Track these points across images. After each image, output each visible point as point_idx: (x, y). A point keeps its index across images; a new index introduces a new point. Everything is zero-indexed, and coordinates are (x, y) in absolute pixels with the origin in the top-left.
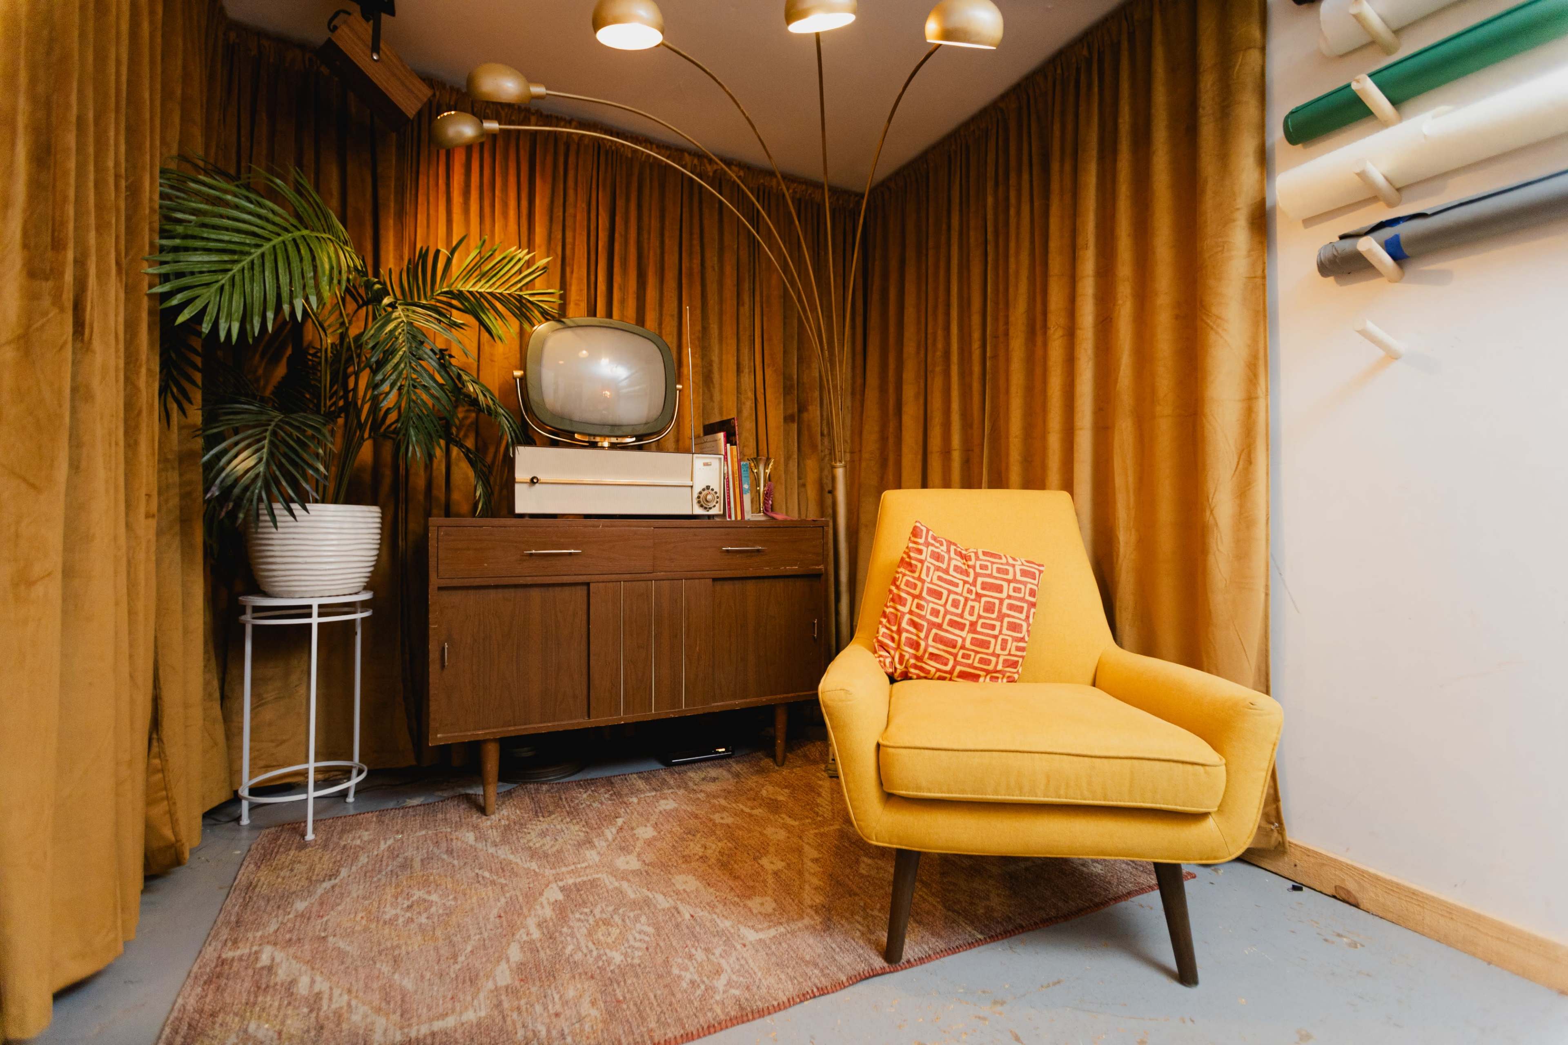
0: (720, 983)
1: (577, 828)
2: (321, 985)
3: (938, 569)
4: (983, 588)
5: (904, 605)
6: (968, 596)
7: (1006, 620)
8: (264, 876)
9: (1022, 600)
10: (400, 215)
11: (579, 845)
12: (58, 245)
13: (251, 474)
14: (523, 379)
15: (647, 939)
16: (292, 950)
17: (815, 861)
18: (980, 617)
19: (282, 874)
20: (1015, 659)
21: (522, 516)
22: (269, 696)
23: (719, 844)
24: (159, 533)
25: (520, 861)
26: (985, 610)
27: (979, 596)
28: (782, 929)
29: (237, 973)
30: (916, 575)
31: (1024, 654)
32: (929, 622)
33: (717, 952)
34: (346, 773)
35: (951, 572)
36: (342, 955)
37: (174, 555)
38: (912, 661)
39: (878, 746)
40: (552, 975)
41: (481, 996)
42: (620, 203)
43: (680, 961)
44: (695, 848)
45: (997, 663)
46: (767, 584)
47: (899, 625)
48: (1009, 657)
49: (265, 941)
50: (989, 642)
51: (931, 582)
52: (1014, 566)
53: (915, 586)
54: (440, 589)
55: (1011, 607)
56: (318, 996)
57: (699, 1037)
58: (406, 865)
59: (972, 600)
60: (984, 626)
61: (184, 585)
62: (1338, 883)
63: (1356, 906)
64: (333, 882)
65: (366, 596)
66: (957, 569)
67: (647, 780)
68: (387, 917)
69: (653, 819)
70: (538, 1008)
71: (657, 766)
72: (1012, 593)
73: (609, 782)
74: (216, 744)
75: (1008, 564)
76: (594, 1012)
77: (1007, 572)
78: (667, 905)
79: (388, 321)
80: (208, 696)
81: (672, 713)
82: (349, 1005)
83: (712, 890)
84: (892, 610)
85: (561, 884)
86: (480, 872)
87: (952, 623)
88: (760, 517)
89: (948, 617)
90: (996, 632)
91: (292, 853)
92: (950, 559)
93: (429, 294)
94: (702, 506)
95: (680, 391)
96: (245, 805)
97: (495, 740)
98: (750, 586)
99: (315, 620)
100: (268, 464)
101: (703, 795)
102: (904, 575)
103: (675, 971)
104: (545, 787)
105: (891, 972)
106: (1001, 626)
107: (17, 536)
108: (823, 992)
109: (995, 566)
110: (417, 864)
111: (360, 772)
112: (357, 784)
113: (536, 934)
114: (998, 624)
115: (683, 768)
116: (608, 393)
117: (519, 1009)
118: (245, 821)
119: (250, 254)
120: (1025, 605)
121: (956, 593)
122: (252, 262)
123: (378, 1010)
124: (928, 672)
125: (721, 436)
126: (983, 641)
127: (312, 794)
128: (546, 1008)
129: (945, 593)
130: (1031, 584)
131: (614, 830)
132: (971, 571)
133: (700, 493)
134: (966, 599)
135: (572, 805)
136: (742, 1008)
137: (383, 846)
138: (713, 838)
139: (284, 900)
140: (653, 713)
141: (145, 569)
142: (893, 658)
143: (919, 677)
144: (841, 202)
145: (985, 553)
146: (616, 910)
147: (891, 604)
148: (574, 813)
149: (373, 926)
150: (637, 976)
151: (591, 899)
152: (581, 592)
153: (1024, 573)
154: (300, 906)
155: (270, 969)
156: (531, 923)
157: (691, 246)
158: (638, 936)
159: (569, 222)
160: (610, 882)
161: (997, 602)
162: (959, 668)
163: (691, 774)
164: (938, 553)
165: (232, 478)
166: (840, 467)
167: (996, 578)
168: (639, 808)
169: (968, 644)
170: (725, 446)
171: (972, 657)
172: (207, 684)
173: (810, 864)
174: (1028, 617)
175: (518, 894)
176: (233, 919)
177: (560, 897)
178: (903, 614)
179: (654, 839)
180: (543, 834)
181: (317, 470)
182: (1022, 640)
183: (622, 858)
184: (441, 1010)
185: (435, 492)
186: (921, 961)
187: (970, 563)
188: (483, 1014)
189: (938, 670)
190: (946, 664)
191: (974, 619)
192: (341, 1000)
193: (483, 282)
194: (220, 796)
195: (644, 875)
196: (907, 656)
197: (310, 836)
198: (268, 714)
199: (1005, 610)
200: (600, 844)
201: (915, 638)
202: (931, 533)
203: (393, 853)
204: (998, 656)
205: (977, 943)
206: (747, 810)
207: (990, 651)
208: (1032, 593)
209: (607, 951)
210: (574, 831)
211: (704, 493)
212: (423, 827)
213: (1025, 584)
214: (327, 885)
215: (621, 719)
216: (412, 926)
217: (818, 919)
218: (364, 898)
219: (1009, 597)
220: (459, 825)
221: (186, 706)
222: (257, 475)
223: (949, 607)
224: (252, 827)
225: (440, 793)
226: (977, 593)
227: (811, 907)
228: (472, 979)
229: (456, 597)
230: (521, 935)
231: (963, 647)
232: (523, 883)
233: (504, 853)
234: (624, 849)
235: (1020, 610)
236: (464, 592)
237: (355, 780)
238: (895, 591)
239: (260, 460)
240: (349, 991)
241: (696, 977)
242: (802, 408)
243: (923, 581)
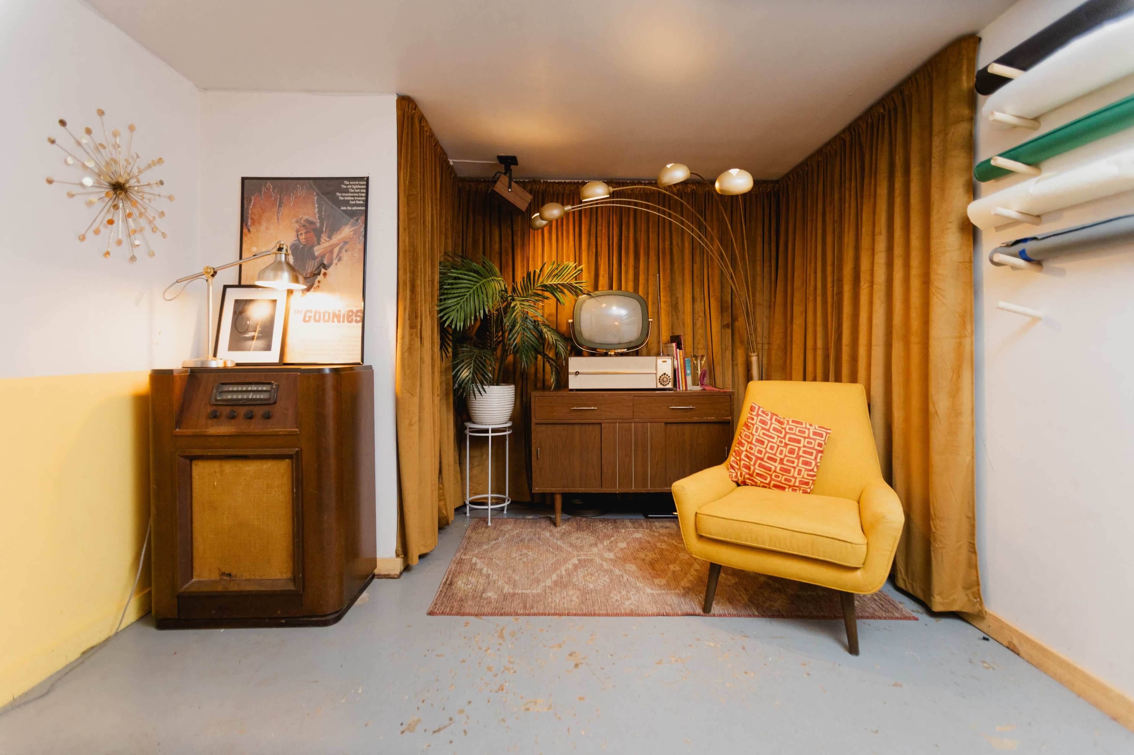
0: (627, 603)
1: (593, 538)
2: (490, 572)
3: (763, 429)
4: (789, 441)
5: (743, 446)
6: (780, 444)
7: (801, 459)
8: (474, 535)
9: (813, 448)
10: (523, 246)
11: (591, 545)
12: (416, 317)
13: (467, 378)
14: (573, 323)
15: (605, 583)
16: (482, 560)
17: (697, 570)
18: (786, 456)
19: (480, 535)
20: (807, 481)
21: (572, 390)
22: (476, 464)
23: (654, 556)
24: (440, 400)
25: (565, 547)
26: (789, 453)
27: (786, 445)
28: (664, 592)
29: (466, 563)
30: (750, 431)
31: (814, 478)
32: (756, 457)
33: (631, 593)
34: (503, 501)
35: (771, 430)
36: (497, 565)
37: (444, 408)
38: (747, 476)
39: (696, 513)
40: (566, 586)
41: (540, 587)
42: (625, 220)
43: (615, 592)
44: (642, 555)
45: (795, 482)
46: (696, 427)
47: (740, 457)
48: (803, 479)
49: (474, 555)
50: (790, 470)
51: (759, 436)
52: (809, 429)
53: (749, 437)
54: (536, 424)
55: (805, 452)
56: (489, 575)
57: (612, 616)
58: (522, 540)
59: (782, 447)
60: (788, 461)
61: (447, 419)
62: (1009, 640)
63: (1018, 654)
64: (496, 541)
65: (509, 424)
66: (775, 429)
67: (633, 523)
68: (513, 556)
69: (628, 540)
70: (558, 594)
71: (641, 517)
72: (806, 444)
73: (615, 521)
74: (458, 482)
75: (806, 428)
76: (577, 600)
77: (804, 432)
78: (619, 574)
79: (514, 311)
80: (455, 462)
81: (643, 490)
82: (498, 579)
83: (640, 572)
84: (738, 449)
85: (578, 558)
86: (549, 548)
87: (769, 458)
88: (698, 388)
89: (767, 455)
90: (795, 465)
91: (483, 529)
92: (771, 423)
93: (532, 288)
94: (661, 384)
95: (651, 322)
96: (468, 507)
97: (560, 493)
98: (687, 427)
99: (490, 435)
100: (473, 375)
101: (657, 534)
102: (745, 431)
103: (612, 595)
104: (584, 519)
105: (703, 616)
106: (798, 462)
107: (409, 411)
108: (668, 615)
109: (798, 429)
110: (526, 541)
111: (508, 501)
112: (508, 505)
113: (564, 573)
114: (796, 461)
115: (654, 520)
116: (617, 323)
117: (551, 594)
118: (468, 515)
119: (466, 295)
120: (814, 452)
121: (773, 442)
122: (467, 298)
123: (507, 583)
124: (756, 483)
125: (674, 345)
126: (786, 469)
127: (490, 507)
128: (560, 595)
129: (766, 442)
130: (819, 440)
131: (608, 542)
132: (783, 431)
133: (660, 377)
134: (778, 446)
135: (594, 528)
136: (632, 611)
137: (515, 532)
138: (652, 553)
139: (480, 545)
140: (633, 489)
141: (437, 414)
142: (737, 473)
143: (752, 485)
144: (761, 189)
145: (793, 421)
146: (597, 571)
147: (737, 445)
148: (594, 532)
149: (508, 558)
150: (597, 593)
151: (589, 565)
152: (598, 427)
153: (815, 433)
154: (485, 547)
155: (475, 564)
156: (563, 570)
157: (664, 234)
158: (602, 581)
159: (599, 234)
160: (598, 561)
161: (797, 449)
162: (773, 483)
163: (657, 524)
164: (764, 420)
165: (462, 380)
166: (754, 356)
167: (797, 435)
168: (624, 535)
169: (778, 470)
170: (676, 350)
171: (781, 477)
172: (455, 457)
173: (693, 571)
174: (816, 458)
175: (561, 558)
176: (464, 547)
177: (577, 562)
178: (742, 451)
179: (625, 548)
180: (578, 538)
181: (488, 376)
182: (812, 470)
183: (608, 553)
184: (526, 587)
185: (539, 375)
186: (720, 616)
187: (783, 426)
188: (539, 592)
189: (762, 482)
190: (766, 480)
191: (782, 457)
192: (495, 578)
193: (554, 279)
194: (459, 504)
195: (614, 562)
196: (744, 473)
197: (489, 524)
198: (475, 471)
199: (801, 453)
200: (600, 546)
201: (748, 464)
202: (761, 409)
203: (518, 535)
204: (796, 478)
205: (754, 616)
206: (675, 544)
207: (791, 475)
208: (820, 445)
209: (589, 584)
210: (592, 539)
211: (662, 377)
212: (531, 527)
213: (815, 440)
214: (494, 542)
215: (618, 490)
216: (521, 561)
217: (682, 591)
218: (506, 549)
219: (804, 446)
220: (544, 529)
221: (449, 465)
222: (470, 378)
223: (768, 450)
224: (471, 517)
225: (539, 515)
226: (785, 443)
227: (682, 587)
228: (538, 581)
229: (543, 428)
230: (558, 572)
231: (775, 471)
232: (564, 555)
233: (559, 543)
234: (610, 550)
235: (811, 454)
236: (546, 426)
237: (507, 503)
238: (740, 439)
239: (470, 372)
240: (498, 576)
241: (619, 599)
242: (734, 319)
243: (753, 435)
